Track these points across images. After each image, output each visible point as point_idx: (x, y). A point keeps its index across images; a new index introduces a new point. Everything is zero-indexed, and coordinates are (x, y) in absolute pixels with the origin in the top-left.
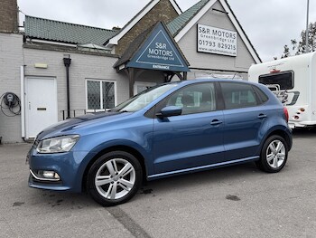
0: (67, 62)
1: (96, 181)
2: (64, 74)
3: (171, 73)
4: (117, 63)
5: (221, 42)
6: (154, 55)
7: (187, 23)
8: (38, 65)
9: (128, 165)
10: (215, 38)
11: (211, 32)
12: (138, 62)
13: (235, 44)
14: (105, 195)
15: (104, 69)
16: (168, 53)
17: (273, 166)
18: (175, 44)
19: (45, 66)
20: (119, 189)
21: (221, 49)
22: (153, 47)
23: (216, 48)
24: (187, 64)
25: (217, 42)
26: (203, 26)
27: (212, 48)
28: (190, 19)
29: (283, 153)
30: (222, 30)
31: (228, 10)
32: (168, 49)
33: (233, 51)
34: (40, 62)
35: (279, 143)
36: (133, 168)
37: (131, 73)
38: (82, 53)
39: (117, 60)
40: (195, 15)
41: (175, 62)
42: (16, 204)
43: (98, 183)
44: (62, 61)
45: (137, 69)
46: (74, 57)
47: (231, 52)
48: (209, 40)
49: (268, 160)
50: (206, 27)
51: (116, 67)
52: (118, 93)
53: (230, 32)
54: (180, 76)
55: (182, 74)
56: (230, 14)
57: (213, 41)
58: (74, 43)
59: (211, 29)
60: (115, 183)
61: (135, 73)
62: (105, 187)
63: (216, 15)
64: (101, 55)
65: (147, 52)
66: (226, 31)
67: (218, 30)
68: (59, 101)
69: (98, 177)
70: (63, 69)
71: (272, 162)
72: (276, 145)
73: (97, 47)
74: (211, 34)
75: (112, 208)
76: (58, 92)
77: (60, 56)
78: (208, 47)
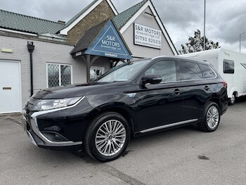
0: (31, 48)
2: (28, 58)
4: (74, 50)
5: (151, 38)
6: (106, 45)
7: (127, 21)
8: (4, 50)
11: (144, 29)
12: (94, 50)
13: (160, 39)
15: (62, 54)
16: (116, 44)
19: (10, 51)
21: (150, 43)
22: (105, 39)
23: (148, 42)
24: (130, 54)
25: (148, 37)
26: (138, 25)
27: (144, 42)
28: (129, 19)
30: (151, 29)
31: (155, 14)
33: (159, 45)
34: (6, 47)
38: (43, 41)
39: (73, 48)
40: (132, 16)
44: (26, 47)
46: (36, 44)
47: (157, 45)
48: (143, 36)
50: (141, 26)
51: (73, 54)
53: (157, 30)
55: (126, 61)
56: (157, 18)
57: (145, 36)
58: (34, 33)
59: (144, 27)
61: (91, 59)
63: (147, 17)
64: (60, 43)
65: (100, 43)
66: (154, 30)
67: (149, 28)
68: (23, 81)
70: (28, 54)
73: (54, 36)
74: (144, 32)
77: (24, 43)
78: (142, 41)
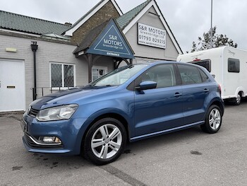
0: (34, 48)
1: (92, 144)
2: (32, 57)
3: (120, 59)
4: (77, 49)
5: (155, 38)
6: (108, 44)
7: (130, 21)
8: (8, 49)
9: (116, 129)
10: (150, 35)
11: (148, 29)
12: (95, 49)
13: (164, 39)
14: (99, 156)
15: (65, 54)
16: (118, 43)
17: (213, 128)
18: (123, 36)
19: (14, 50)
20: (110, 150)
21: (154, 43)
22: (107, 38)
23: (151, 42)
24: (132, 53)
25: (152, 37)
26: (141, 25)
27: (148, 41)
28: (133, 18)
29: (219, 118)
30: (155, 29)
31: (159, 14)
32: (119, 40)
33: (163, 45)
34: (11, 47)
35: (217, 111)
36: (120, 132)
37: (90, 58)
38: (47, 40)
39: (76, 47)
40: (136, 15)
41: (124, 51)
42: (15, 168)
43: (93, 146)
44: (30, 47)
45: (94, 55)
46: (40, 44)
47: (162, 45)
48: (146, 35)
49: (210, 123)
50: (144, 26)
51: (76, 53)
52: (77, 74)
53: (161, 30)
54: (127, 62)
55: (128, 60)
56: (161, 17)
57: (149, 36)
58: (37, 34)
59: (148, 27)
60: (107, 144)
61: (93, 58)
62: (98, 149)
63: (151, 16)
64: (63, 43)
65: (102, 42)
66: (158, 29)
67: (153, 28)
68: (26, 80)
69: (93, 140)
70: (31, 54)
71: (212, 125)
72: (215, 112)
73: (58, 36)
74: (148, 31)
75: (104, 166)
76: (26, 73)
77: (28, 43)
78: (146, 41)
